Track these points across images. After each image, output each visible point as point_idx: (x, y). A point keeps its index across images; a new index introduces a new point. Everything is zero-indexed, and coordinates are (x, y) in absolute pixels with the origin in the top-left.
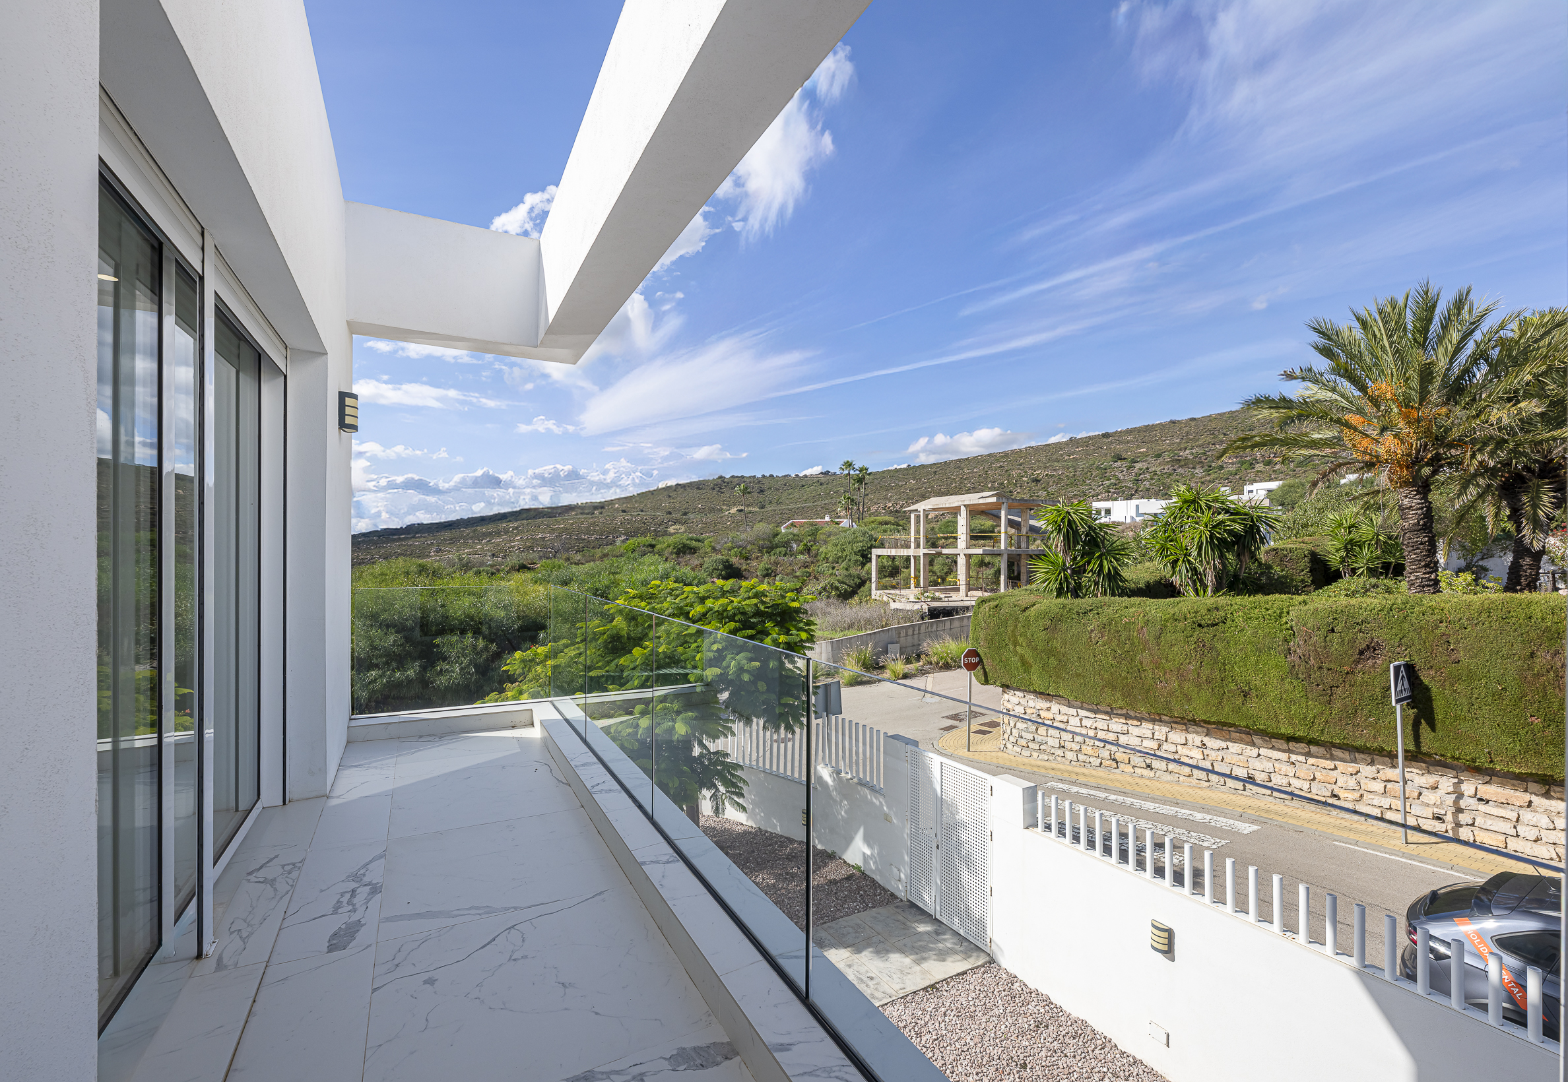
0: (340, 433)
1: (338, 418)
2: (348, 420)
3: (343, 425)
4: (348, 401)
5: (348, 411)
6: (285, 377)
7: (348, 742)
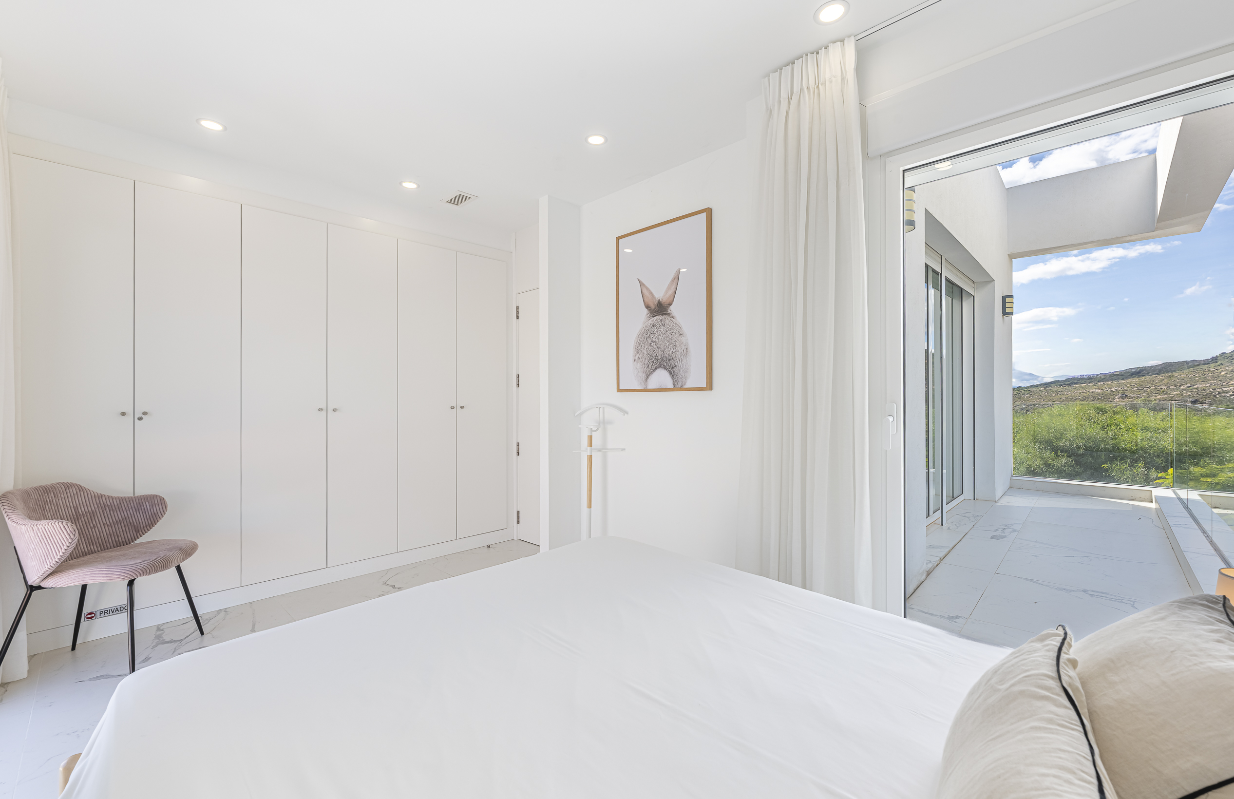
0: (1003, 318)
1: (1002, 310)
2: (1008, 310)
3: (1004, 313)
4: (1008, 300)
5: (1008, 305)
6: (974, 297)
7: (1010, 487)
